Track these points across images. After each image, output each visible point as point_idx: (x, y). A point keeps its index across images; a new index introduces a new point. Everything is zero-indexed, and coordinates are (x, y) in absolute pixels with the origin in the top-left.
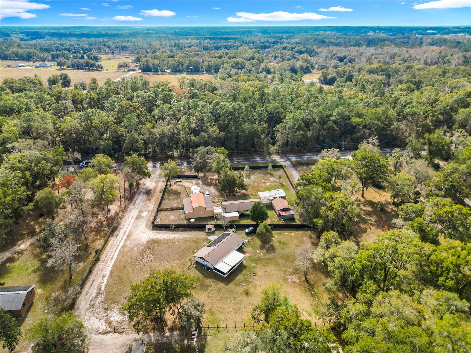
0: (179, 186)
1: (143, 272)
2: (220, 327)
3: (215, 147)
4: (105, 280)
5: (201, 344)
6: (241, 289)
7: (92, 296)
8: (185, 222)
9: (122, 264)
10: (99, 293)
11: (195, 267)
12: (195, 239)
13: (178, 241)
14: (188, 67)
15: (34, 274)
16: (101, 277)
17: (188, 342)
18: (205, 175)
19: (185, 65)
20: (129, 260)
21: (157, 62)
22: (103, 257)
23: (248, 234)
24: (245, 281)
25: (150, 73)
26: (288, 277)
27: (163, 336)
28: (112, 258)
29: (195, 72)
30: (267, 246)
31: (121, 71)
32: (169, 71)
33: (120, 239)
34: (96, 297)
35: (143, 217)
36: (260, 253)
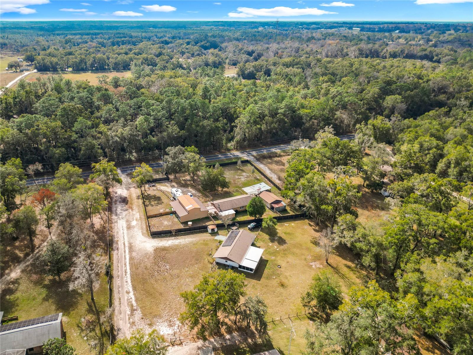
0: (154, 190)
1: (167, 281)
2: (275, 321)
3: (184, 147)
4: (132, 295)
5: (266, 339)
6: (275, 282)
7: (127, 314)
8: (182, 227)
9: (141, 277)
10: (133, 310)
11: (218, 268)
12: (202, 242)
13: (186, 246)
14: (92, 65)
15: (47, 303)
16: (125, 294)
17: (252, 340)
18: (175, 176)
19: (89, 63)
20: (145, 271)
21: (54, 60)
22: (115, 273)
23: (252, 230)
24: (273, 274)
25: (48, 72)
26: (311, 264)
27: (225, 339)
28: (126, 272)
29: (101, 70)
30: (276, 238)
31: (12, 71)
32: (70, 69)
33: (123, 252)
34: (132, 314)
35: (134, 227)
36: (272, 246)
